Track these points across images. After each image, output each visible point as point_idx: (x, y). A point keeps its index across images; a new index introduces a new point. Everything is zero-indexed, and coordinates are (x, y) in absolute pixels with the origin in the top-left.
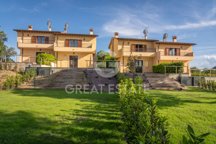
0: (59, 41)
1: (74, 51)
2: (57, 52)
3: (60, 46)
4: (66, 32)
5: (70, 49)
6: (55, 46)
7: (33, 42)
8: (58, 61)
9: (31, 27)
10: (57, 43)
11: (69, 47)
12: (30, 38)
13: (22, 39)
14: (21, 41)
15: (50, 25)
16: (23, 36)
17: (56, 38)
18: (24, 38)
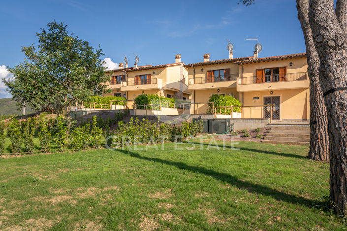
0: (245, 75)
1: (270, 89)
2: (243, 93)
3: (246, 83)
4: (257, 57)
5: (264, 87)
6: (238, 83)
7: (208, 80)
8: (244, 108)
9: (207, 57)
10: (242, 78)
11: (263, 82)
12: (203, 75)
13: (194, 78)
14: (192, 81)
15: (232, 50)
16: (195, 72)
17: (240, 71)
18: (197, 76)
